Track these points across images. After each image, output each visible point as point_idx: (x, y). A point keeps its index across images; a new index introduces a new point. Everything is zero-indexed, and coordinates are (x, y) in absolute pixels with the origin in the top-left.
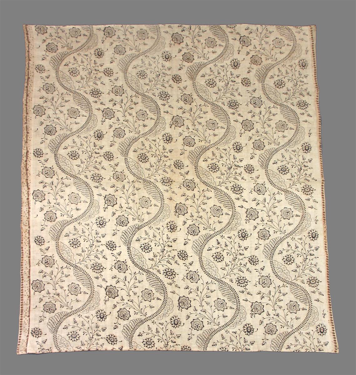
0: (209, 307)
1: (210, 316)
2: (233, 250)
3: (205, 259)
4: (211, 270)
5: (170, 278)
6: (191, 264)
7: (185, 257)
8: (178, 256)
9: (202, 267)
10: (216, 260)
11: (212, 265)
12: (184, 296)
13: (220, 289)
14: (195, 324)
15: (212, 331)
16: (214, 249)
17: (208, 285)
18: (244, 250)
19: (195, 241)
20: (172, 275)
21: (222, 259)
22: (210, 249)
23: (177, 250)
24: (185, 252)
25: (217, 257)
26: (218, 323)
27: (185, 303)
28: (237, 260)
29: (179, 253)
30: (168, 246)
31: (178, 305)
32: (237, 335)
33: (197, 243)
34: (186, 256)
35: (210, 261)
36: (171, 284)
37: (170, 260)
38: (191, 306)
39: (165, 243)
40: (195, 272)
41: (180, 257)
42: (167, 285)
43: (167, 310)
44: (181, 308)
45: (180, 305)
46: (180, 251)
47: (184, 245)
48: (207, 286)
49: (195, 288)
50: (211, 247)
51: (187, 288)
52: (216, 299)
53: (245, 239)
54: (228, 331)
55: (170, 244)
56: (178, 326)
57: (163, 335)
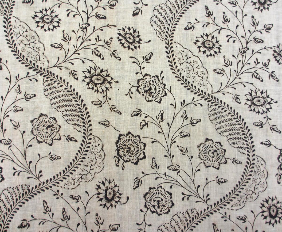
0: (185, 158)
1: (188, 181)
2: (240, 32)
3: (180, 49)
4: (192, 75)
5: (98, 91)
6: (147, 59)
7: (134, 42)
8: (120, 40)
9: (172, 65)
10: (204, 52)
11: (195, 62)
12: (129, 133)
13: (212, 118)
14: (153, 198)
15: (192, 216)
16: (199, 26)
17: (184, 109)
18: (264, 32)
19: (158, 7)
20: (103, 83)
21: (217, 50)
22: (190, 26)
23: (118, 27)
24: (135, 31)
25: (206, 44)
26: (205, 196)
27: (132, 149)
28: (249, 52)
29: (122, 32)
30: (98, 16)
31: (116, 154)
32: (247, 224)
33: (162, 11)
34: (137, 39)
35: (190, 53)
36: (100, 104)
37: (100, 49)
38: (145, 157)
39: (90, 9)
40: (157, 77)
41: (123, 41)
42: (91, 108)
43: (89, 165)
44: (121, 161)
45: (121, 153)
46: (124, 30)
47: (134, 15)
48: (182, 111)
49: (155, 114)
50: (193, 21)
51: (137, 115)
52: (203, 140)
53: (264, 8)
54: (228, 215)
55: (101, 12)
56: (114, 203)
57: (79, 224)
